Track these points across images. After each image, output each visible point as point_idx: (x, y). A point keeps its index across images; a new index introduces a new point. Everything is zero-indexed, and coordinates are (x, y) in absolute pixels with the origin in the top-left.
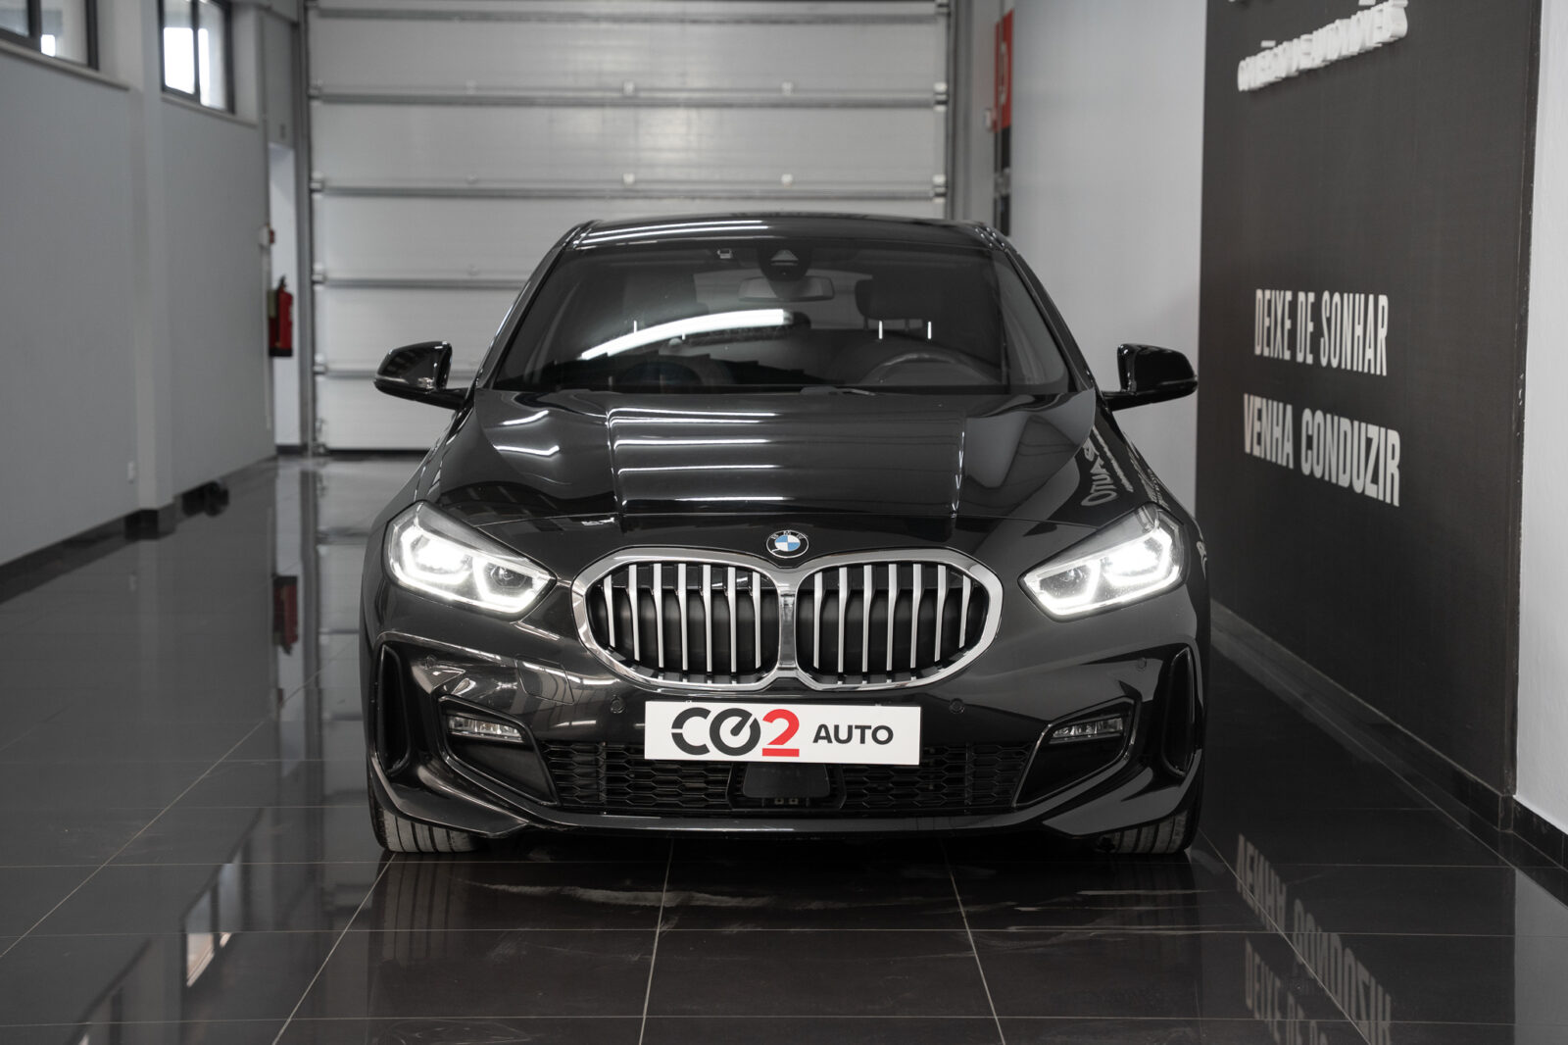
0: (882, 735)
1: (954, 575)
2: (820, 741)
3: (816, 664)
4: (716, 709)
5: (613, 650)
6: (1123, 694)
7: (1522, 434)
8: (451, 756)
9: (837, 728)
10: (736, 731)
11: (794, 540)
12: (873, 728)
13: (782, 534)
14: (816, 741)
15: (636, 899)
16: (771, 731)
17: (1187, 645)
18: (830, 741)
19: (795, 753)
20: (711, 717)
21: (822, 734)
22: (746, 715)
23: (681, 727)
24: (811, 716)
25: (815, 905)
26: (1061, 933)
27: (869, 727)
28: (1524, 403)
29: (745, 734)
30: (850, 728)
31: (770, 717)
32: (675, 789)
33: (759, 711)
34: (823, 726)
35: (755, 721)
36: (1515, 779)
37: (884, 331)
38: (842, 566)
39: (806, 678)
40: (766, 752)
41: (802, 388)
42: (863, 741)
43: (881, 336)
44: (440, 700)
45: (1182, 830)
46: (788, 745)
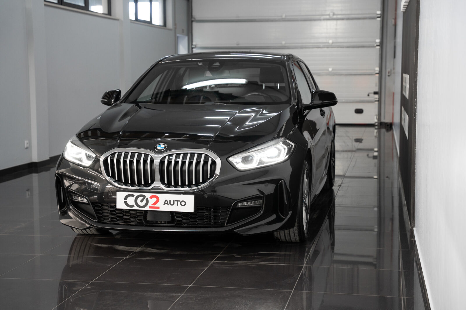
0: (183, 203)
1: (207, 157)
2: (165, 205)
3: (166, 182)
4: (136, 194)
5: (111, 177)
6: (259, 193)
7: (416, 117)
8: (72, 206)
9: (170, 201)
10: (142, 201)
11: (163, 146)
12: (180, 201)
13: (160, 144)
14: (164, 204)
15: (130, 249)
16: (152, 201)
17: (282, 179)
18: (168, 205)
19: (158, 208)
20: (135, 197)
21: (166, 203)
22: (144, 197)
23: (127, 200)
24: (163, 197)
25: (178, 253)
26: (238, 263)
27: (179, 201)
28: (416, 108)
29: (144, 202)
30: (174, 201)
31: (151, 197)
32: (128, 217)
33: (148, 195)
34: (166, 200)
35: (147, 198)
36: (414, 223)
37: (265, 86)
38: (175, 154)
39: (162, 186)
40: (150, 207)
41: (205, 102)
42: (177, 205)
43: (264, 88)
44: (68, 190)
45: (297, 235)
46: (157, 205)
